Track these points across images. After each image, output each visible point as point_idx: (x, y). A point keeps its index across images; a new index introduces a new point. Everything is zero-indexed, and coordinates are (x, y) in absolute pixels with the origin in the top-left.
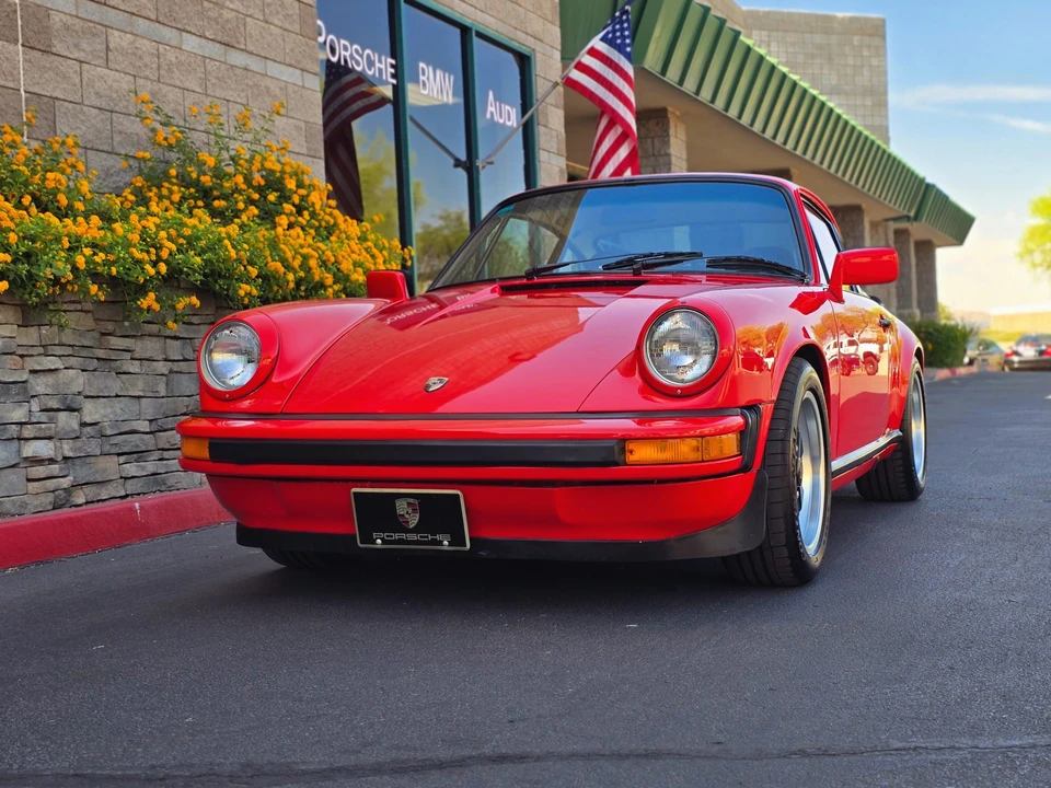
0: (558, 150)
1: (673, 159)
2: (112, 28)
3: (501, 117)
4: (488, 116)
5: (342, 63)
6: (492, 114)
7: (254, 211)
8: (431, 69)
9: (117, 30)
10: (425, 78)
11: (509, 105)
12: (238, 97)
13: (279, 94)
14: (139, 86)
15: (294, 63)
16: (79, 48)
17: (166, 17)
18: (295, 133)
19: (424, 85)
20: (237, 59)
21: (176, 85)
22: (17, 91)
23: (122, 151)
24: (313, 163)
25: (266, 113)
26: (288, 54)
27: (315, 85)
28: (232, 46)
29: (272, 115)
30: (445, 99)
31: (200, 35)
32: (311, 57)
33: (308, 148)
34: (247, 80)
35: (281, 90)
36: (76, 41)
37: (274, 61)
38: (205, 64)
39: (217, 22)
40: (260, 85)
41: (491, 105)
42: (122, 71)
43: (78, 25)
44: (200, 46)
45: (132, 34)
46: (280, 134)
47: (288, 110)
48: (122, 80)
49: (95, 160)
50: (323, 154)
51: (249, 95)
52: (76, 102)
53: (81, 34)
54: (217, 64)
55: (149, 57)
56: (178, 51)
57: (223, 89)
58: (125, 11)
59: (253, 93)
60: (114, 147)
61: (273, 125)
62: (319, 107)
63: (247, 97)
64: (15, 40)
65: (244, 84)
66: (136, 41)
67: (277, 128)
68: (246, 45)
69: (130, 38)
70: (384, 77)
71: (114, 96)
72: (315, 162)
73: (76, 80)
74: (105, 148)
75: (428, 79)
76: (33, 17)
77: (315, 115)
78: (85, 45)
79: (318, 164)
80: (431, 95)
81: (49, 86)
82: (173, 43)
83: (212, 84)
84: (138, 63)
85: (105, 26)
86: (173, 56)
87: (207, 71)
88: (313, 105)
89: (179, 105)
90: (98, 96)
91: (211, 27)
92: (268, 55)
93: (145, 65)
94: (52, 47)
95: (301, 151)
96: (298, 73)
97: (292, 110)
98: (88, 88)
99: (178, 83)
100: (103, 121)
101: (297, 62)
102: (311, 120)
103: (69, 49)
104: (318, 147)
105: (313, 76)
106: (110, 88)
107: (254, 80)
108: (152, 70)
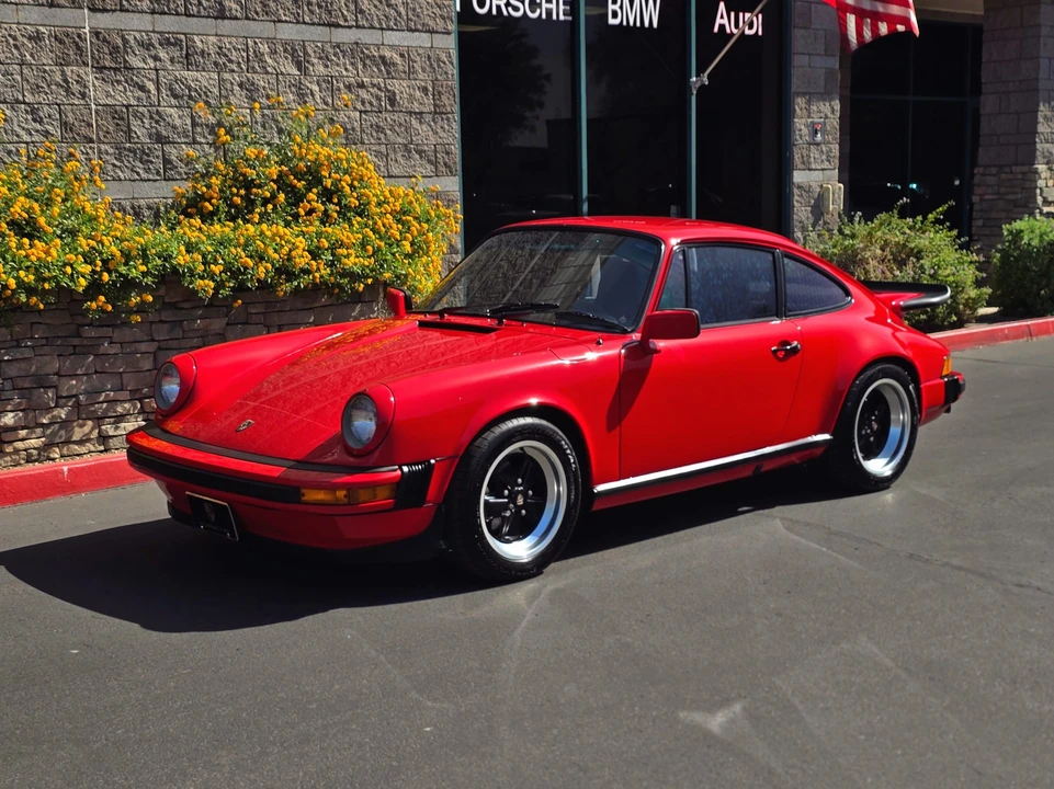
0: (826, 50)
1: (1044, 31)
2: (193, 34)
3: (737, 27)
4: (716, 29)
5: (494, 12)
6: (722, 27)
7: (282, 197)
9: (197, 35)
10: (617, 8)
11: (750, 11)
12: (346, 71)
13: (398, 60)
14: (223, 80)
15: (419, 27)
16: (156, 58)
17: (257, 13)
18: (418, 94)
19: (615, 15)
20: (345, 36)
21: (267, 73)
22: (87, 106)
23: (203, 140)
24: (442, 119)
25: (381, 80)
26: (411, 20)
27: (450, 43)
28: (338, 26)
29: (388, 81)
30: (647, 24)
31: (298, 22)
32: (443, 17)
33: (435, 105)
34: (356, 52)
35: (402, 56)
36: (153, 53)
37: (393, 30)
38: (304, 47)
39: (320, 7)
40: (374, 56)
41: (722, 17)
42: (204, 71)
43: (155, 38)
44: (298, 32)
45: (216, 35)
46: (398, 98)
47: (410, 73)
48: (203, 79)
49: (173, 152)
50: (456, 108)
51: (360, 67)
52: (151, 105)
53: (158, 46)
54: (319, 44)
55: (234, 53)
56: (270, 40)
57: (327, 66)
58: (209, 17)
59: (364, 65)
60: (194, 138)
61: (389, 91)
62: (452, 64)
63: (357, 69)
64: (87, 65)
65: (354, 58)
66: (220, 41)
67: (394, 93)
68: (356, 21)
69: (213, 39)
70: (554, 17)
71: (193, 94)
72: (444, 117)
73: (151, 86)
74: (183, 140)
75: (621, 7)
76: (105, 40)
77: (446, 73)
78: (162, 54)
79: (448, 119)
80: (625, 23)
81: (122, 96)
82: (265, 35)
83: (313, 65)
84: (222, 60)
85: (185, 34)
86: (264, 48)
87: (306, 53)
88: (444, 63)
89: (271, 90)
90: (175, 96)
91: (312, 12)
92: (384, 26)
93: (231, 61)
94: (126, 61)
95: (426, 110)
96: (424, 35)
97: (415, 72)
98: (164, 92)
99: (269, 69)
100: (180, 117)
101: (424, 25)
102: (440, 78)
103: (144, 60)
104: (447, 102)
105: (446, 37)
106: (189, 88)
107: (366, 52)
108: (239, 63)
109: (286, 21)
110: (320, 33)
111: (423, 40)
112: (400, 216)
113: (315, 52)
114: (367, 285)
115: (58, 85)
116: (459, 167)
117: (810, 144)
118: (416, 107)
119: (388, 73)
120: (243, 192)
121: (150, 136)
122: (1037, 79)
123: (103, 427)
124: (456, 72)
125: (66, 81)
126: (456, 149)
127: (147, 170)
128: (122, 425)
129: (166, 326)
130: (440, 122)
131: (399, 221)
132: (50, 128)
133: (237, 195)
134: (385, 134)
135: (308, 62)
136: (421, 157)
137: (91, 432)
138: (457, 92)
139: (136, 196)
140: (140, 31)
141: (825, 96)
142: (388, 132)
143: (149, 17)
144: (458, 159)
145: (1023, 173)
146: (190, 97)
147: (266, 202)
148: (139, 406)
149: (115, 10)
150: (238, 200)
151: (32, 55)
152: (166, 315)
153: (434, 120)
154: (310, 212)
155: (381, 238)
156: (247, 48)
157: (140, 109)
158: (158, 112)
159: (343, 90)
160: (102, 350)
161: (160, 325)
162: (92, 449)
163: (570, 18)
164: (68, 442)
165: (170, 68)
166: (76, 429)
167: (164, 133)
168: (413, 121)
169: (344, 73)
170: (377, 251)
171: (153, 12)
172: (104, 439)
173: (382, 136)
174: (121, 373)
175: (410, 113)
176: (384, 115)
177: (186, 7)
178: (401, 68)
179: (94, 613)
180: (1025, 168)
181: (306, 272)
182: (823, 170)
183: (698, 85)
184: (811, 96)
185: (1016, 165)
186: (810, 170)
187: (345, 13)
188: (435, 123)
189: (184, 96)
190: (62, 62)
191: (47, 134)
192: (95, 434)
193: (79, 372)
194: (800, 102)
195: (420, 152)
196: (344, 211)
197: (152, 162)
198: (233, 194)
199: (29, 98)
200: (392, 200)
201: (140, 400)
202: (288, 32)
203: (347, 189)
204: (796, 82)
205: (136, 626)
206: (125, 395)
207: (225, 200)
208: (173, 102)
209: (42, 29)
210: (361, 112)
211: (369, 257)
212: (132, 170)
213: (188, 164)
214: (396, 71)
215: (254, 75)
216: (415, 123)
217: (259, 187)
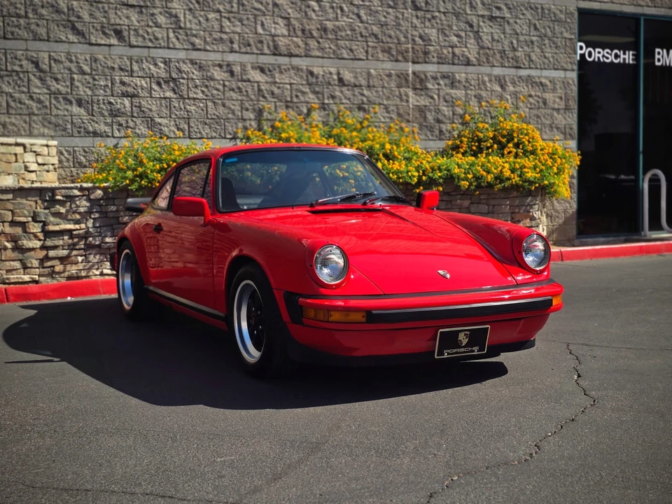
2: (455, 73)
5: (597, 60)
7: (495, 146)
8: (665, 51)
9: (458, 73)
10: (660, 57)
12: (524, 89)
13: (548, 83)
14: (467, 94)
15: (559, 68)
16: (439, 84)
17: (484, 62)
18: (557, 100)
19: (659, 60)
20: (524, 73)
22: (408, 106)
23: (457, 122)
25: (540, 93)
26: (556, 64)
27: (573, 76)
28: (520, 68)
29: (544, 94)
31: (502, 66)
32: (571, 63)
33: (566, 105)
34: (529, 80)
35: (550, 81)
36: (437, 81)
37: (546, 69)
38: (504, 78)
39: (512, 59)
40: (537, 82)
42: (459, 89)
43: (439, 75)
44: (502, 71)
45: (465, 73)
46: (548, 101)
47: (554, 90)
48: (459, 93)
49: (444, 127)
50: (576, 107)
51: (530, 87)
52: (436, 105)
53: (439, 78)
54: (512, 77)
55: (473, 81)
56: (489, 75)
57: (514, 87)
58: (462, 65)
59: (532, 86)
60: (453, 121)
61: (543, 99)
62: (574, 85)
63: (528, 88)
64: (409, 87)
65: (527, 83)
66: (467, 76)
67: (546, 100)
68: (529, 65)
69: (463, 75)
70: (627, 62)
71: (454, 100)
72: (570, 111)
73: (436, 97)
74: (448, 122)
75: (662, 57)
76: (418, 77)
77: (572, 90)
78: (441, 82)
79: (572, 112)
80: (664, 64)
81: (423, 101)
82: (487, 73)
83: (508, 86)
84: (467, 85)
85: (452, 73)
86: (486, 79)
87: (505, 81)
88: (571, 85)
90: (446, 101)
91: (509, 61)
92: (542, 67)
93: (471, 85)
94: (426, 86)
95: (561, 107)
96: (562, 72)
97: (556, 89)
98: (442, 100)
99: (488, 89)
100: (448, 111)
101: (562, 67)
102: (568, 92)
103: (433, 85)
104: (572, 104)
105: (572, 72)
106: (452, 98)
107: (533, 80)
108: (475, 86)
109: (497, 66)
110: (513, 71)
111: (561, 74)
112: (552, 155)
113: (509, 80)
114: (536, 187)
115: (397, 97)
116: (576, 136)
118: (556, 106)
119: (544, 90)
120: (477, 144)
121: (434, 120)
124: (576, 89)
125: (400, 95)
126: (575, 127)
127: (432, 135)
129: (444, 203)
130: (568, 114)
131: (551, 158)
132: (393, 116)
133: (474, 146)
134: (541, 120)
135: (506, 85)
136: (558, 131)
138: (576, 99)
139: (427, 147)
140: (432, 72)
142: (542, 118)
143: (436, 66)
144: (576, 132)
146: (453, 102)
147: (488, 148)
149: (422, 63)
150: (474, 148)
151: (387, 83)
152: (445, 198)
153: (564, 113)
154: (509, 153)
155: (543, 165)
156: (479, 79)
157: (431, 107)
158: (438, 109)
165: (445, 88)
167: (440, 118)
169: (523, 90)
170: (541, 171)
171: (439, 63)
173: (539, 120)
175: (553, 109)
176: (541, 110)
177: (453, 61)
178: (549, 87)
181: (508, 179)
187: (524, 61)
189: (451, 102)
190: (399, 86)
191: (391, 118)
195: (557, 128)
196: (525, 153)
197: (434, 132)
198: (472, 145)
199: (385, 102)
200: (547, 148)
202: (498, 71)
203: (527, 143)
207: (469, 148)
208: (445, 104)
209: (392, 72)
210: (530, 109)
211: (538, 173)
212: (426, 135)
213: (450, 132)
214: (547, 89)
215: (482, 92)
216: (555, 114)
217: (484, 142)
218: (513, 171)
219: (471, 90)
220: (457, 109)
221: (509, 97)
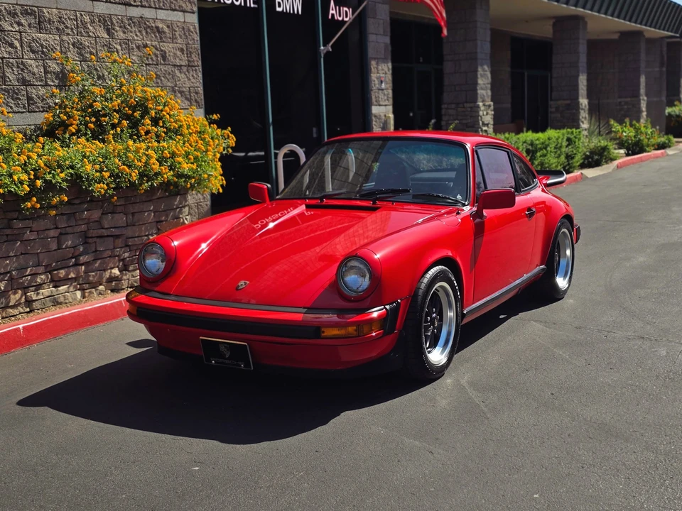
0: (384, 32)
1: (479, 24)
2: (42, 7)
3: (340, 16)
4: (330, 17)
6: (333, 15)
7: (125, 123)
9: (45, 8)
10: (280, 1)
11: (346, 6)
12: (137, 37)
13: (166, 29)
14: (63, 41)
15: (177, 8)
16: (19, 24)
18: (179, 53)
19: (279, 5)
20: (135, 12)
21: (89, 36)
23: (52, 84)
24: (193, 70)
25: (157, 43)
26: (172, 3)
27: (193, 19)
28: (130, 5)
29: (161, 44)
30: (296, 12)
31: (106, 2)
32: (189, 2)
33: (189, 61)
34: (141, 23)
35: (168, 27)
36: (17, 20)
37: (162, 9)
38: (111, 19)
40: (152, 27)
41: (333, 9)
42: (51, 34)
43: (18, 9)
44: (107, 8)
45: (57, 8)
46: (168, 55)
47: (173, 39)
48: (50, 39)
49: (33, 92)
50: (200, 63)
51: (144, 34)
52: (18, 58)
53: (20, 15)
54: (120, 17)
55: (69, 22)
56: (90, 13)
57: (124, 33)
59: (147, 32)
60: (46, 82)
61: (162, 51)
62: (196, 33)
63: (142, 35)
65: (140, 27)
66: (60, 12)
67: (165, 52)
68: (141, 2)
69: (55, 11)
70: (248, 5)
71: (45, 50)
72: (194, 69)
73: (17, 44)
74: (40, 83)
75: (282, 1)
77: (194, 39)
78: (23, 21)
79: (196, 70)
80: (285, 11)
82: (87, 10)
83: (117, 32)
84: (62, 26)
85: (37, 7)
86: (87, 19)
87: (112, 23)
88: (192, 32)
89: (93, 48)
90: (33, 52)
92: (157, 6)
93: (67, 27)
95: (183, 64)
96: (180, 13)
97: (176, 38)
98: (26, 49)
99: (91, 34)
100: (37, 67)
101: (180, 6)
102: (190, 42)
103: (11, 25)
104: (195, 59)
105: (192, 14)
106: (42, 46)
107: (147, 23)
108: (72, 29)
109: (100, 1)
110: (120, 10)
111: (178, 17)
113: (117, 22)
116: (203, 102)
117: (379, 89)
118: (178, 62)
119: (161, 38)
120: (93, 119)
121: (18, 80)
122: (476, 53)
123: (28, 294)
124: (198, 39)
126: (201, 90)
127: (17, 105)
128: (41, 291)
129: (65, 217)
130: (191, 72)
133: (91, 123)
134: (161, 80)
135: (114, 29)
136: (182, 96)
137: (20, 298)
138: (199, 51)
139: (11, 124)
140: (9, 4)
141: (384, 60)
142: (163, 78)
144: (202, 97)
145: (471, 108)
146: (43, 52)
148: (50, 276)
150: (92, 126)
153: (188, 71)
154: (147, 133)
155: (195, 150)
156: (77, 18)
157: (11, 60)
158: (22, 63)
159: (135, 50)
160: (25, 237)
161: (61, 217)
162: (22, 311)
163: (256, 6)
164: (7, 307)
165: (29, 31)
166: (12, 296)
167: (28, 78)
168: (176, 71)
169: (136, 38)
170: (196, 159)
172: (29, 302)
173: (159, 81)
174: (38, 253)
175: (175, 66)
176: (160, 67)
178: (168, 35)
179: (173, 437)
180: (472, 105)
181: (157, 174)
182: (386, 105)
183: (325, 52)
184: (378, 60)
185: (466, 102)
186: (380, 105)
188: (189, 72)
189: (42, 54)
192: (23, 300)
193: (12, 254)
194: (373, 63)
195: (181, 92)
196: (168, 133)
197: (20, 99)
198: (87, 122)
201: (50, 272)
202: (101, 8)
203: (167, 117)
204: (371, 52)
205: (216, 443)
206: (41, 269)
207: (83, 125)
208: (32, 56)
210: (146, 64)
211: (192, 163)
212: (7, 105)
213: (43, 100)
214: (165, 37)
215: (82, 38)
216: (177, 72)
217: (105, 115)
218: (161, 161)
219: (68, 34)
220: (50, 63)
221: (119, 47)
